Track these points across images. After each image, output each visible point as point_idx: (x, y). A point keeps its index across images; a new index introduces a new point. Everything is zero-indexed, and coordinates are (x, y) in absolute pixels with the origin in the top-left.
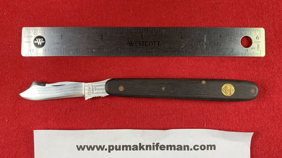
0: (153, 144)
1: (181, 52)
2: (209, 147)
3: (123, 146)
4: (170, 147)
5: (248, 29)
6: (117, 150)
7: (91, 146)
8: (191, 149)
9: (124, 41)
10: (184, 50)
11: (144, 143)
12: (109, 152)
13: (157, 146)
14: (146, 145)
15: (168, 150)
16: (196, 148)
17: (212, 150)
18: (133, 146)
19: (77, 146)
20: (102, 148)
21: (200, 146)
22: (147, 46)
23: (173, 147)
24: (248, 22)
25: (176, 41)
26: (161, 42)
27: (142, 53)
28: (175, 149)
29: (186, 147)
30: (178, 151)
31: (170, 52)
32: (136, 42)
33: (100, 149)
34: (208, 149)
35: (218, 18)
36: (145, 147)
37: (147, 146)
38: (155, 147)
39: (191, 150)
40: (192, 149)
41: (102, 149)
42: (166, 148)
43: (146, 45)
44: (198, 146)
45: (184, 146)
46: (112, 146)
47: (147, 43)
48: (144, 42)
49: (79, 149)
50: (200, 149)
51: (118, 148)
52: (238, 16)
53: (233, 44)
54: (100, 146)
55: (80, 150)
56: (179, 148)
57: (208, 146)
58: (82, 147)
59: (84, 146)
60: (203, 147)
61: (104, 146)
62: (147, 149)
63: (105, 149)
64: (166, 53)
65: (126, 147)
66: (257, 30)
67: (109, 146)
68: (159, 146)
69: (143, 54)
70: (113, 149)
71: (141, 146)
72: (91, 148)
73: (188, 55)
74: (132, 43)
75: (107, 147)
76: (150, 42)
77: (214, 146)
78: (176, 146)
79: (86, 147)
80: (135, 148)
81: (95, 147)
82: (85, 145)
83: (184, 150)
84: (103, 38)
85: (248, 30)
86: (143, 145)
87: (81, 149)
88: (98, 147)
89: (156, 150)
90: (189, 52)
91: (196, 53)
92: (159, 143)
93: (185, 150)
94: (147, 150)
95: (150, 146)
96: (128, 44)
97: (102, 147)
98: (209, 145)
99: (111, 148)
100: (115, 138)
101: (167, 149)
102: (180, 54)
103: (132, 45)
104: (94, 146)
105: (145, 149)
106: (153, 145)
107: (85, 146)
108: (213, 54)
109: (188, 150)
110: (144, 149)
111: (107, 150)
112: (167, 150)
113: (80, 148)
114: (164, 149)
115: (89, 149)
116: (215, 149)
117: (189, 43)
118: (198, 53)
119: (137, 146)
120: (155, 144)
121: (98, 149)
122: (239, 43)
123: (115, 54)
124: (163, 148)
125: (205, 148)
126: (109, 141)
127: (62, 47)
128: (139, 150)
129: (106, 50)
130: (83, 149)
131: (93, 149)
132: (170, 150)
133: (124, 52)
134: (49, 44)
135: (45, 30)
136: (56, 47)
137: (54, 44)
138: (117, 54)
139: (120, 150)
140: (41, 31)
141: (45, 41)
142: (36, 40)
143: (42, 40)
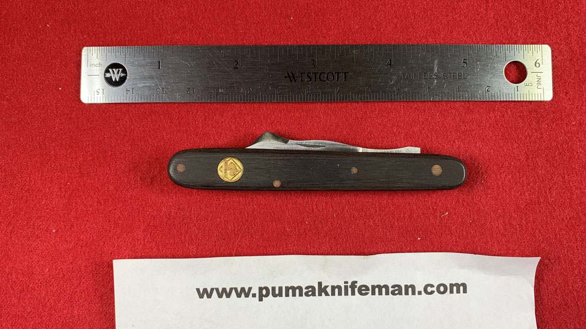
0: (345, 283)
1: (390, 91)
2: (455, 288)
3: (286, 287)
4: (379, 289)
5: (518, 48)
6: (275, 295)
7: (224, 290)
8: (420, 293)
9: (279, 73)
10: (395, 89)
11: (328, 282)
12: (261, 300)
13: (353, 288)
14: (332, 286)
15: (375, 295)
16: (429, 289)
17: (459, 293)
18: (307, 288)
19: (198, 290)
20: (247, 291)
21: (436, 286)
22: (323, 81)
23: (384, 290)
24: (519, 35)
25: (379, 71)
26: (350, 73)
27: (313, 95)
28: (387, 293)
29: (410, 289)
30: (394, 296)
31: (367, 94)
32: (301, 74)
33: (243, 294)
34: (452, 292)
35: (460, 27)
36: (329, 290)
37: (333, 288)
38: (350, 290)
39: (418, 294)
40: (421, 291)
41: (247, 295)
42: (370, 292)
43: (321, 80)
44: (432, 286)
45: (406, 286)
46: (266, 288)
47: (322, 75)
48: (318, 73)
49: (201, 296)
50: (436, 292)
51: (277, 292)
52: (498, 24)
53: (489, 76)
54: (243, 289)
55: (203, 298)
56: (397, 290)
57: (452, 286)
58: (208, 292)
59: (212, 290)
60: (443, 289)
61: (250, 289)
63: (253, 294)
64: (361, 94)
66: (536, 49)
67: (261, 289)
68: (357, 287)
69: (316, 97)
70: (267, 295)
71: (323, 287)
72: (224, 293)
73: (403, 98)
74: (295, 76)
75: (255, 290)
76: (328, 74)
77: (464, 285)
78: (390, 287)
79: (215, 291)
80: (311, 291)
81: (234, 290)
82: (213, 287)
83: (405, 295)
84: (238, 66)
85: (518, 50)
86: (325, 286)
87: (205, 295)
88: (239, 292)
90: (404, 92)
91: (419, 94)
92: (356, 282)
94: (334, 295)
95: (339, 287)
96: (286, 77)
98: (454, 283)
99: (264, 292)
100: (272, 273)
101: (373, 293)
102: (388, 95)
103: (294, 80)
104: (231, 289)
105: (330, 293)
106: (345, 286)
107: (214, 289)
108: (451, 95)
109: (414, 293)
110: (327, 294)
111: (255, 297)
112: (372, 295)
113: (204, 293)
114: (367, 294)
115: (220, 296)
116: (465, 291)
117: (404, 74)
118: (421, 94)
119: (313, 288)
120: (349, 284)
121: (239, 296)
122: (501, 74)
123: (262, 98)
124: (364, 290)
125: (447, 289)
126: (259, 279)
127: (160, 85)
128: (319, 296)
129: (244, 90)
130: (209, 296)
131: (228, 296)
132: (379, 295)
133: (279, 94)
134: (134, 79)
135: (126, 52)
136: (148, 84)
137: (144, 78)
138: (265, 98)
139: (282, 296)
140: (119, 54)
141: (126, 73)
142: (109, 72)
143: (120, 72)
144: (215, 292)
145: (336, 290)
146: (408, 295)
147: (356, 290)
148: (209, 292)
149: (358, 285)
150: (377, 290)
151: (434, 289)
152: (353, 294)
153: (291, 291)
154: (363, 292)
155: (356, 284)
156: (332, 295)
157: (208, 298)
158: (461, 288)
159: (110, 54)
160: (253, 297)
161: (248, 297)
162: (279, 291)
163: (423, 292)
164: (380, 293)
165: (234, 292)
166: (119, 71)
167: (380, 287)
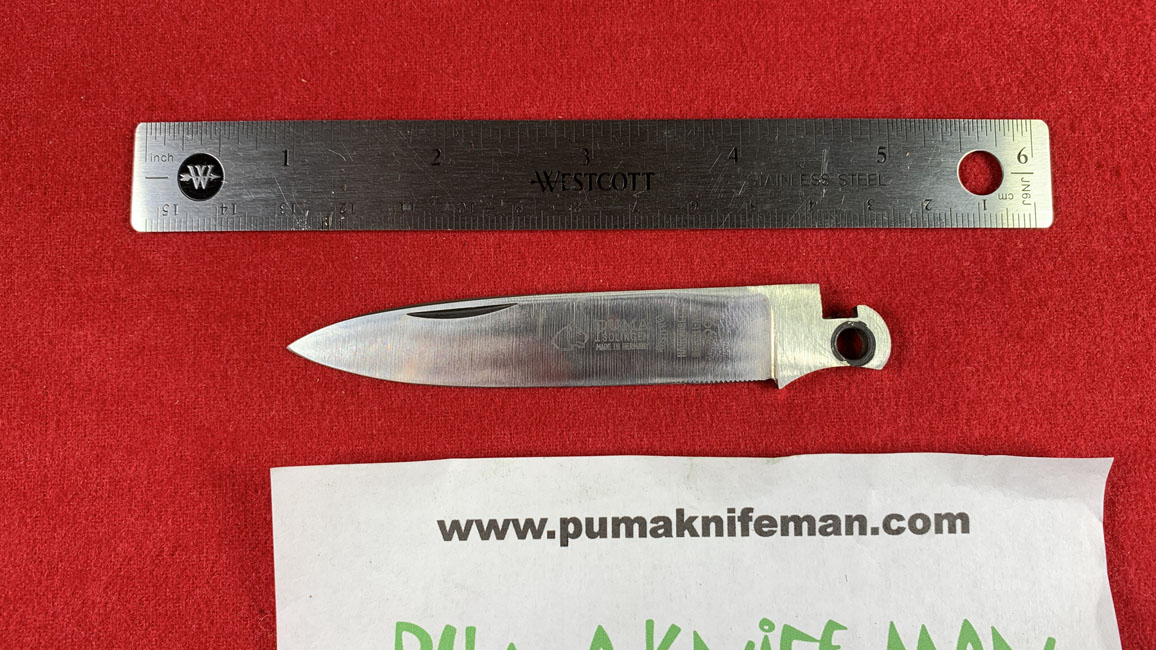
0: (729, 512)
1: (735, 210)
2: (945, 523)
3: (613, 519)
4: (797, 524)
5: (984, 125)
6: (591, 535)
7: (492, 523)
8: (875, 531)
9: (520, 173)
10: (745, 205)
11: (696, 510)
12: (564, 543)
13: (744, 522)
14: (703, 517)
15: (788, 535)
16: (894, 524)
17: (954, 532)
18: (654, 520)
19: (441, 524)
20: (537, 527)
21: (907, 518)
22: (605, 190)
23: (805, 525)
25: (713, 169)
26: (658, 175)
27: (586, 217)
28: (811, 532)
29: (857, 523)
30: (826, 537)
31: (691, 214)
32: (564, 175)
33: (529, 533)
34: (939, 530)
36: (698, 525)
38: (738, 525)
39: (872, 534)
40: (877, 528)
41: (537, 535)
42: (779, 529)
43: (601, 187)
44: (900, 518)
45: (848, 518)
46: (575, 521)
47: (604, 179)
48: (595, 174)
49: (447, 537)
50: (907, 530)
51: (596, 528)
53: (930, 179)
54: (529, 522)
55: (450, 540)
56: (830, 525)
57: (939, 518)
58: (460, 527)
59: (469, 523)
60: (921, 524)
61: (543, 522)
62: (706, 533)
63: (549, 532)
64: (680, 215)
65: (626, 524)
66: (1019, 127)
67: (564, 522)
68: (754, 519)
69: (592, 219)
70: (577, 534)
71: (685, 519)
72: (493, 530)
73: (762, 222)
74: (551, 179)
75: (554, 525)
76: (615, 176)
77: (964, 518)
78: (817, 519)
79: (474, 526)
80: (663, 527)
81: (511, 523)
82: (470, 519)
83: (847, 534)
84: (439, 160)
85: (984, 129)
86: (690, 518)
87: (456, 534)
88: (522, 527)
89: (743, 535)
90: (764, 211)
91: (791, 215)
92: (751, 510)
93: (849, 532)
94: (708, 535)
95: (718, 520)
96: (533, 182)
97: (537, 525)
98: (943, 513)
99: (571, 528)
100: (587, 491)
101: (785, 532)
102: (732, 217)
103: (548, 188)
104: (506, 522)
105: (700, 531)
106: (729, 517)
107: (472, 521)
108: (855, 217)
109: (863, 531)
110: (694, 534)
111: (554, 537)
112: (783, 534)
113: (454, 531)
114: (772, 533)
115: (485, 536)
116: (966, 529)
117: (763, 178)
118: (797, 215)
119: (667, 520)
120: (738, 514)
121: (521, 535)
122: (953, 177)
123: (487, 222)
124: (766, 526)
125: (930, 525)
126: (562, 502)
127: (287, 197)
128: (678, 536)
129: (451, 207)
130: (463, 536)
131: (501, 535)
132: (796, 535)
133: (520, 214)
134: (236, 185)
135: (222, 132)
136: (263, 195)
137: (257, 184)
138: (492, 221)
139: (605, 536)
140: (208, 136)
141: (221, 173)
142: (188, 171)
143: (209, 171)
144: (474, 528)
145: (713, 525)
146: (852, 534)
147: (751, 525)
148: (463, 528)
149: (755, 515)
150: (792, 525)
151: (904, 524)
152: (745, 532)
153: (623, 527)
154: (765, 529)
155: (750, 514)
156: (704, 535)
157: (460, 539)
158: (959, 523)
159: (189, 137)
160: (548, 537)
161: (539, 537)
162: (600, 525)
163: (881, 530)
164: (798, 532)
165: (511, 528)
166: (207, 169)
167: (797, 520)
